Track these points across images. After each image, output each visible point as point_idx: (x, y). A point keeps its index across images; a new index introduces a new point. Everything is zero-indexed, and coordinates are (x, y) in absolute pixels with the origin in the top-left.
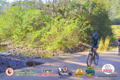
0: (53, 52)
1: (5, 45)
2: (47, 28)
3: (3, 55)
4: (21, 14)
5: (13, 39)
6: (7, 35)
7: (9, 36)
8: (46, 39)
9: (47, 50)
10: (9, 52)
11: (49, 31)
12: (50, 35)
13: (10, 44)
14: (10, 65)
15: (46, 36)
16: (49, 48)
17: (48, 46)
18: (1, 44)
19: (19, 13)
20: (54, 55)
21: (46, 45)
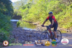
0: (67, 29)
1: (35, 25)
2: (63, 13)
3: (35, 31)
4: (45, 4)
5: (40, 20)
6: (37, 18)
7: (38, 18)
8: (62, 21)
9: (63, 28)
10: (38, 29)
11: (64, 15)
12: (65, 18)
13: (38, 24)
14: (39, 37)
15: (62, 18)
16: (64, 27)
17: (63, 25)
18: (33, 23)
19: (44, 4)
20: (68, 31)
21: (62, 24)
